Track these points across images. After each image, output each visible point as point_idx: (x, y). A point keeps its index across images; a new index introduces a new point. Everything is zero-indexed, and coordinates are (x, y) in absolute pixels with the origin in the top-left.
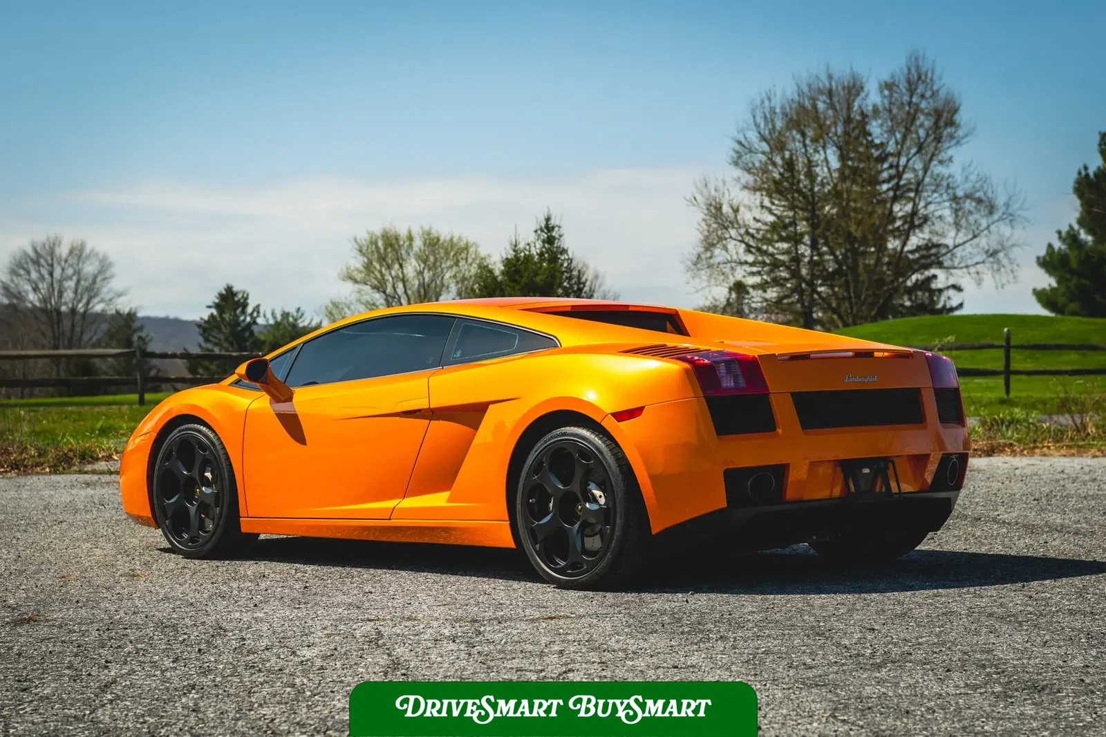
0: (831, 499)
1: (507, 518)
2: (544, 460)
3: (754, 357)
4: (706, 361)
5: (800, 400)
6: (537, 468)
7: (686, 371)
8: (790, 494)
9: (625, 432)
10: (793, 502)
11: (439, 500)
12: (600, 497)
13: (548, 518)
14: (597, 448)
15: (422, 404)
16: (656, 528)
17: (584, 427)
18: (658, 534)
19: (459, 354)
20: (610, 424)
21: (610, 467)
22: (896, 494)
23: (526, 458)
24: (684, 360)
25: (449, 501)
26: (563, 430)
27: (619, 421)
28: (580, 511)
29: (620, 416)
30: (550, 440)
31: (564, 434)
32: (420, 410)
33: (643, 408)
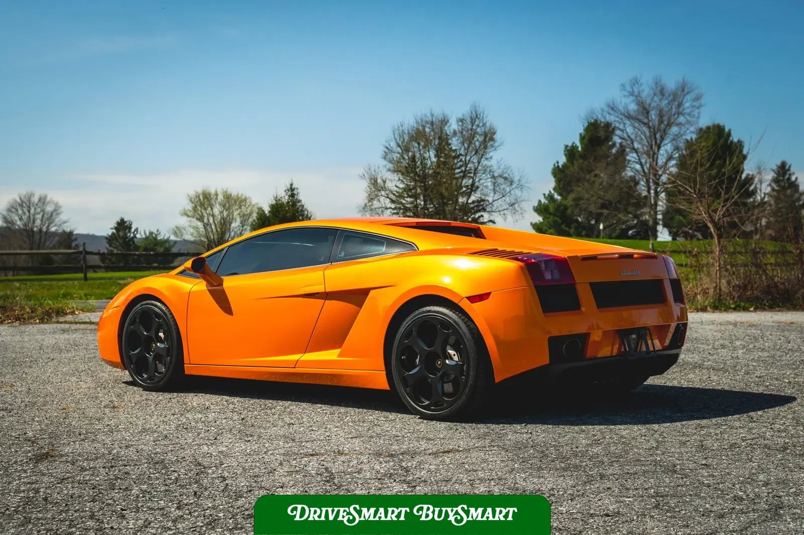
0: (612, 356)
1: (384, 369)
2: (413, 329)
3: (565, 258)
4: (533, 261)
5: (596, 288)
6: (408, 334)
7: (521, 267)
8: (589, 353)
9: (476, 311)
10: (592, 359)
11: (331, 355)
12: (454, 355)
13: (417, 369)
14: (455, 322)
15: (320, 289)
16: (498, 379)
17: (444, 306)
18: (500, 382)
19: (343, 254)
20: (465, 305)
21: (465, 334)
22: (652, 351)
23: (399, 327)
24: (516, 259)
25: (340, 355)
26: (428, 308)
27: (472, 303)
28: (440, 365)
29: (473, 299)
30: (418, 315)
31: (429, 311)
32: (318, 293)
33: (490, 293)
